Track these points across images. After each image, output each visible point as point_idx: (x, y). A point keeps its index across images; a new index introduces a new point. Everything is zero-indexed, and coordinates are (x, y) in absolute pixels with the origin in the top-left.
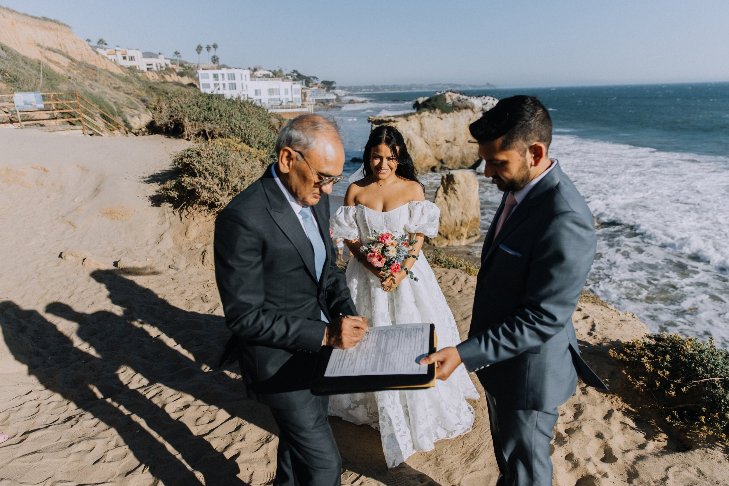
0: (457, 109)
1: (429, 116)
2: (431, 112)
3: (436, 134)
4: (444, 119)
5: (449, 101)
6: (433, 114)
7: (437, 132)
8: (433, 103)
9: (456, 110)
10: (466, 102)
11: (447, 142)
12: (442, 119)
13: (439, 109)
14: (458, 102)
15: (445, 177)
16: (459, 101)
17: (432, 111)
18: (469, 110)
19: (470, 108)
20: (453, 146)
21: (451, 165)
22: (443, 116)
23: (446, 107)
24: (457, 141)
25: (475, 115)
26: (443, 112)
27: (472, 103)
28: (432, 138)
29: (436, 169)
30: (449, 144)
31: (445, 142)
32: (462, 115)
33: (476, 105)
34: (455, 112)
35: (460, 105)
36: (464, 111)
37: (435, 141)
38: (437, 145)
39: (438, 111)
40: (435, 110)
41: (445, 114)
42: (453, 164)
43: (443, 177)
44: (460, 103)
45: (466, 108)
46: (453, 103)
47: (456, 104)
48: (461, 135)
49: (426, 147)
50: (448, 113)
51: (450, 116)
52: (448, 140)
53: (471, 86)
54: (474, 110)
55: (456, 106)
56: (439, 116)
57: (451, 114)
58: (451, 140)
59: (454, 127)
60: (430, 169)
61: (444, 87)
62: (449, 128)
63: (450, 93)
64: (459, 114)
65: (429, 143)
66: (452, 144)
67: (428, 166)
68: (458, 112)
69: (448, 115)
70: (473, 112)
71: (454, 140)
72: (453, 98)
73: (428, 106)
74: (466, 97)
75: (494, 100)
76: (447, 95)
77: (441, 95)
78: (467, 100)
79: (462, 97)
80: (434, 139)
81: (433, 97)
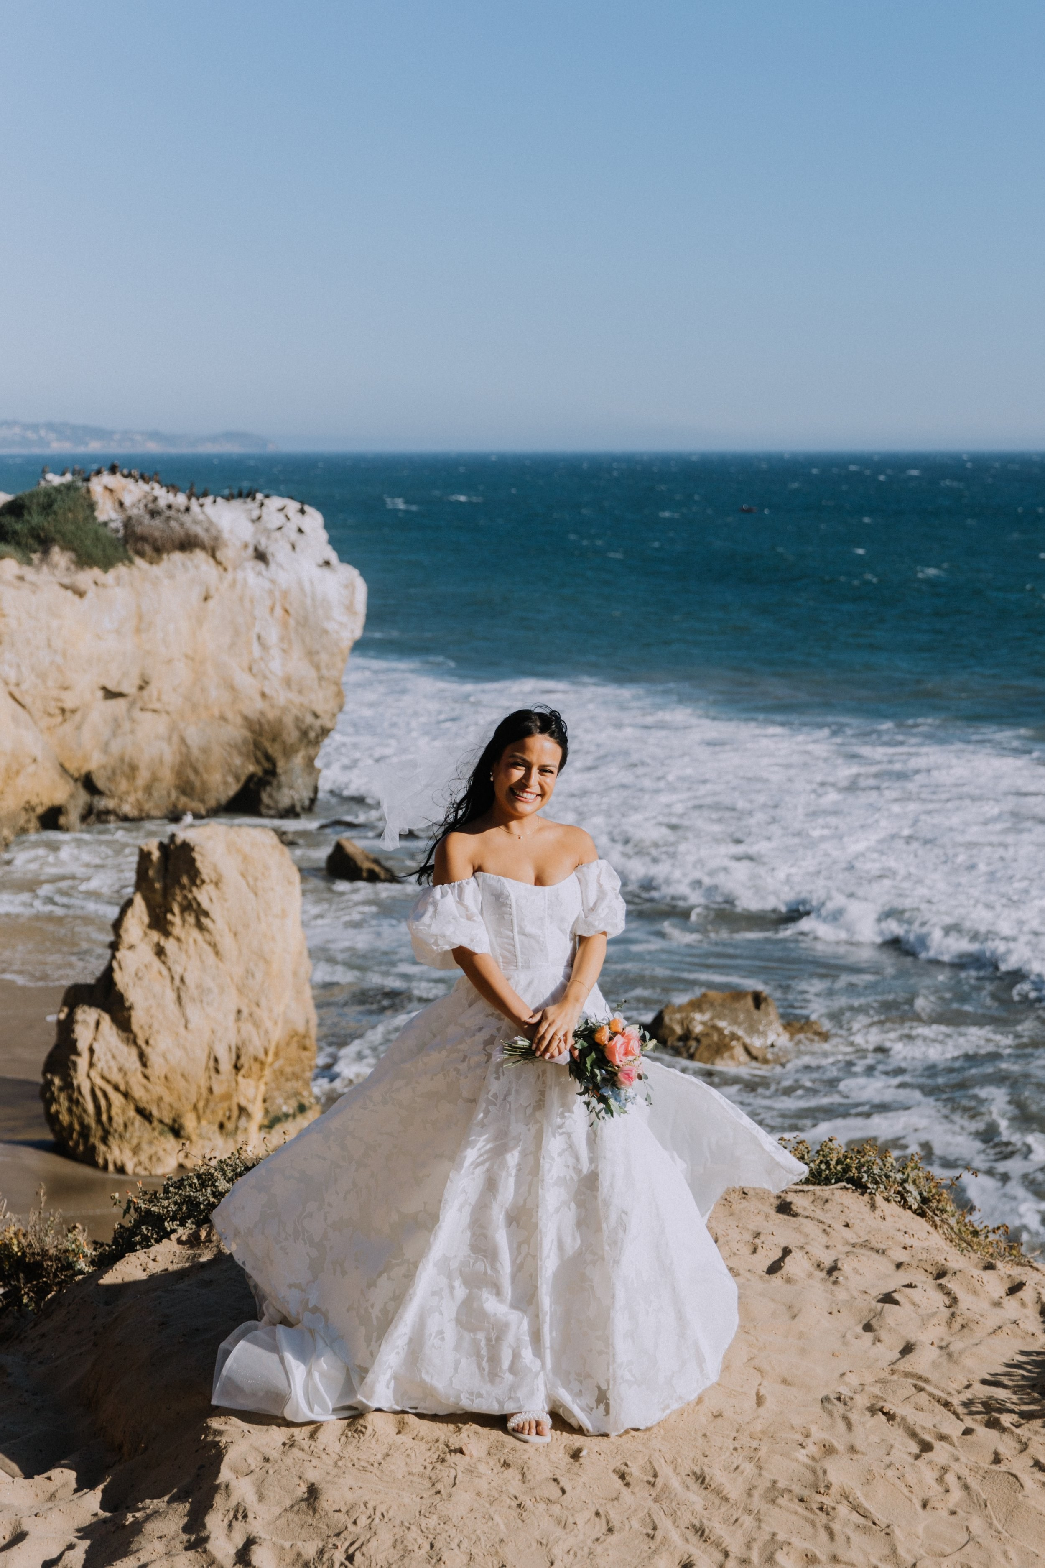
0: (148, 549)
1: (21, 578)
2: (29, 562)
3: (59, 659)
4: (90, 595)
5: (106, 512)
6: (38, 569)
7: (64, 655)
8: (36, 519)
9: (141, 554)
10: (186, 519)
11: (110, 694)
12: (81, 594)
13: (67, 546)
14: (147, 519)
15: (156, 855)
16: (154, 513)
17: (36, 557)
18: (200, 556)
19: (203, 547)
20: (137, 714)
21: (132, 799)
22: (87, 577)
23: (97, 538)
24: (152, 690)
25: (229, 576)
26: (84, 560)
27: (210, 526)
28: (43, 676)
29: (62, 820)
30: (120, 705)
31: (100, 694)
32: (171, 577)
33: (226, 535)
34: (138, 561)
35: (157, 534)
36: (177, 556)
37: (55, 693)
38: (63, 711)
39: (60, 557)
40: (46, 552)
41: (96, 572)
42: (140, 794)
43: (144, 856)
44: (158, 522)
45: (187, 544)
46: (128, 523)
47: (139, 530)
48: (170, 662)
49: (15, 719)
50: (106, 565)
51: (118, 580)
52: (112, 687)
53: (155, 435)
54: (218, 554)
55: (143, 539)
56: (66, 581)
57: (121, 570)
58: (129, 687)
59: (138, 631)
60: (34, 824)
61: (30, 434)
62: (118, 632)
63: (107, 479)
64: (156, 570)
65: (27, 700)
66: (132, 704)
67: (29, 808)
68: (151, 563)
69: (110, 577)
70: (219, 563)
71: (141, 688)
72: (127, 502)
73: (15, 533)
74: (181, 500)
75: (302, 511)
76: (97, 486)
77: (69, 487)
78: (187, 509)
79: (164, 497)
80: (50, 683)
81: (32, 496)
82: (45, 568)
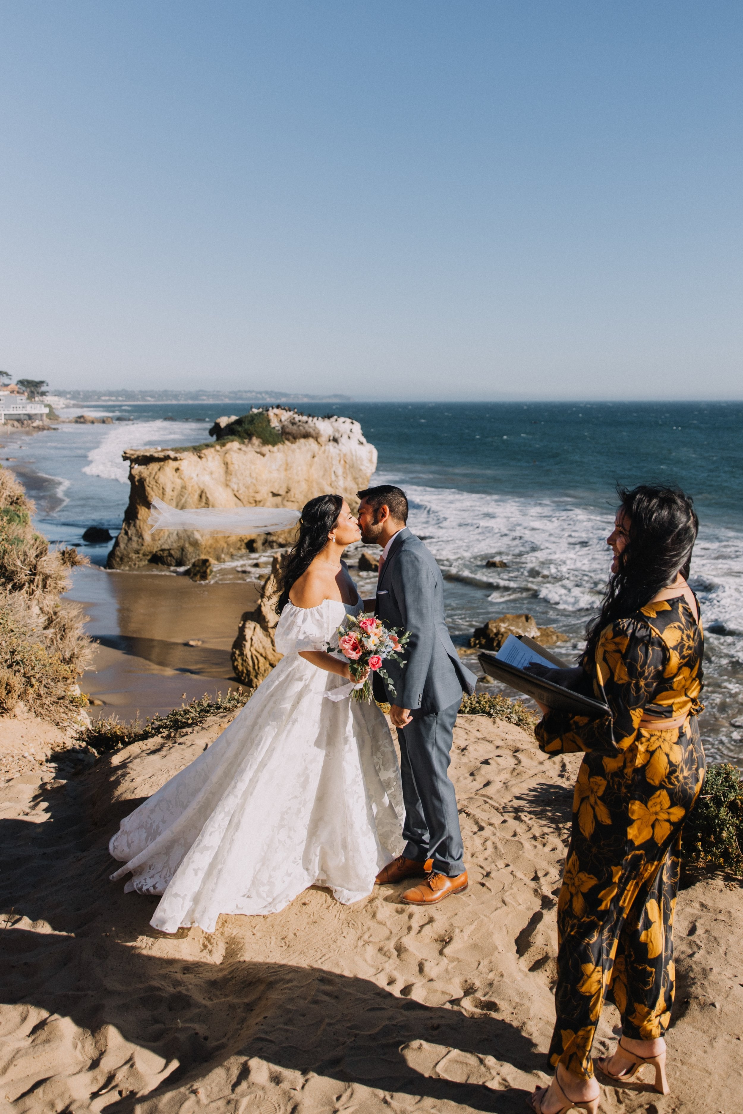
0: (291, 438)
1: (240, 449)
2: (243, 443)
3: (254, 481)
4: (267, 456)
5: (275, 423)
6: (247, 446)
7: (256, 479)
8: (246, 426)
9: (288, 440)
10: (306, 426)
11: (275, 495)
12: (263, 455)
13: (259, 437)
14: (290, 426)
15: (280, 559)
16: (293, 424)
17: (246, 441)
18: (311, 441)
19: (313, 437)
20: (285, 503)
21: (283, 536)
22: (266, 449)
23: (271, 433)
24: (292, 493)
25: (323, 448)
26: (265, 442)
27: (315, 429)
28: (248, 488)
29: (255, 545)
30: (279, 499)
31: (271, 495)
32: (300, 448)
33: (322, 432)
34: (287, 442)
35: (294, 432)
36: (302, 441)
37: (252, 494)
38: (256, 501)
39: (256, 441)
40: (250, 439)
41: (270, 447)
42: (286, 535)
43: (275, 560)
44: (295, 427)
45: (306, 436)
46: (283, 427)
47: (287, 430)
48: (299, 482)
49: (236, 505)
50: (274, 444)
51: (279, 450)
52: (275, 492)
53: (306, 396)
54: (319, 440)
55: (289, 434)
56: (258, 450)
57: (280, 446)
58: (282, 492)
59: (286, 470)
60: (244, 545)
61: (259, 396)
62: (278, 470)
63: (276, 411)
64: (294, 446)
65: (241, 497)
66: (284, 498)
67: (241, 540)
68: (292, 443)
69: (275, 449)
70: (319, 443)
71: (287, 492)
72: (283, 419)
73: (238, 431)
74: (305, 418)
75: (352, 423)
76: (271, 413)
77: (260, 414)
78: (307, 422)
79: (297, 418)
80: (251, 491)
81: (246, 417)
82: (250, 445)
